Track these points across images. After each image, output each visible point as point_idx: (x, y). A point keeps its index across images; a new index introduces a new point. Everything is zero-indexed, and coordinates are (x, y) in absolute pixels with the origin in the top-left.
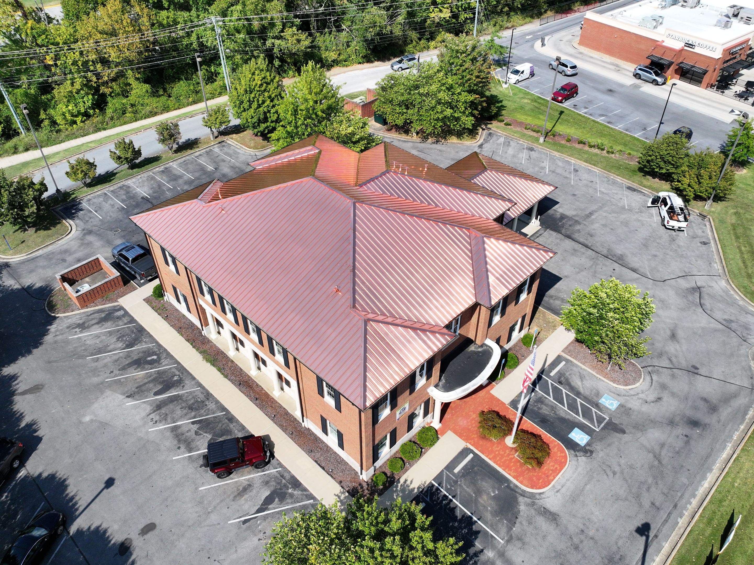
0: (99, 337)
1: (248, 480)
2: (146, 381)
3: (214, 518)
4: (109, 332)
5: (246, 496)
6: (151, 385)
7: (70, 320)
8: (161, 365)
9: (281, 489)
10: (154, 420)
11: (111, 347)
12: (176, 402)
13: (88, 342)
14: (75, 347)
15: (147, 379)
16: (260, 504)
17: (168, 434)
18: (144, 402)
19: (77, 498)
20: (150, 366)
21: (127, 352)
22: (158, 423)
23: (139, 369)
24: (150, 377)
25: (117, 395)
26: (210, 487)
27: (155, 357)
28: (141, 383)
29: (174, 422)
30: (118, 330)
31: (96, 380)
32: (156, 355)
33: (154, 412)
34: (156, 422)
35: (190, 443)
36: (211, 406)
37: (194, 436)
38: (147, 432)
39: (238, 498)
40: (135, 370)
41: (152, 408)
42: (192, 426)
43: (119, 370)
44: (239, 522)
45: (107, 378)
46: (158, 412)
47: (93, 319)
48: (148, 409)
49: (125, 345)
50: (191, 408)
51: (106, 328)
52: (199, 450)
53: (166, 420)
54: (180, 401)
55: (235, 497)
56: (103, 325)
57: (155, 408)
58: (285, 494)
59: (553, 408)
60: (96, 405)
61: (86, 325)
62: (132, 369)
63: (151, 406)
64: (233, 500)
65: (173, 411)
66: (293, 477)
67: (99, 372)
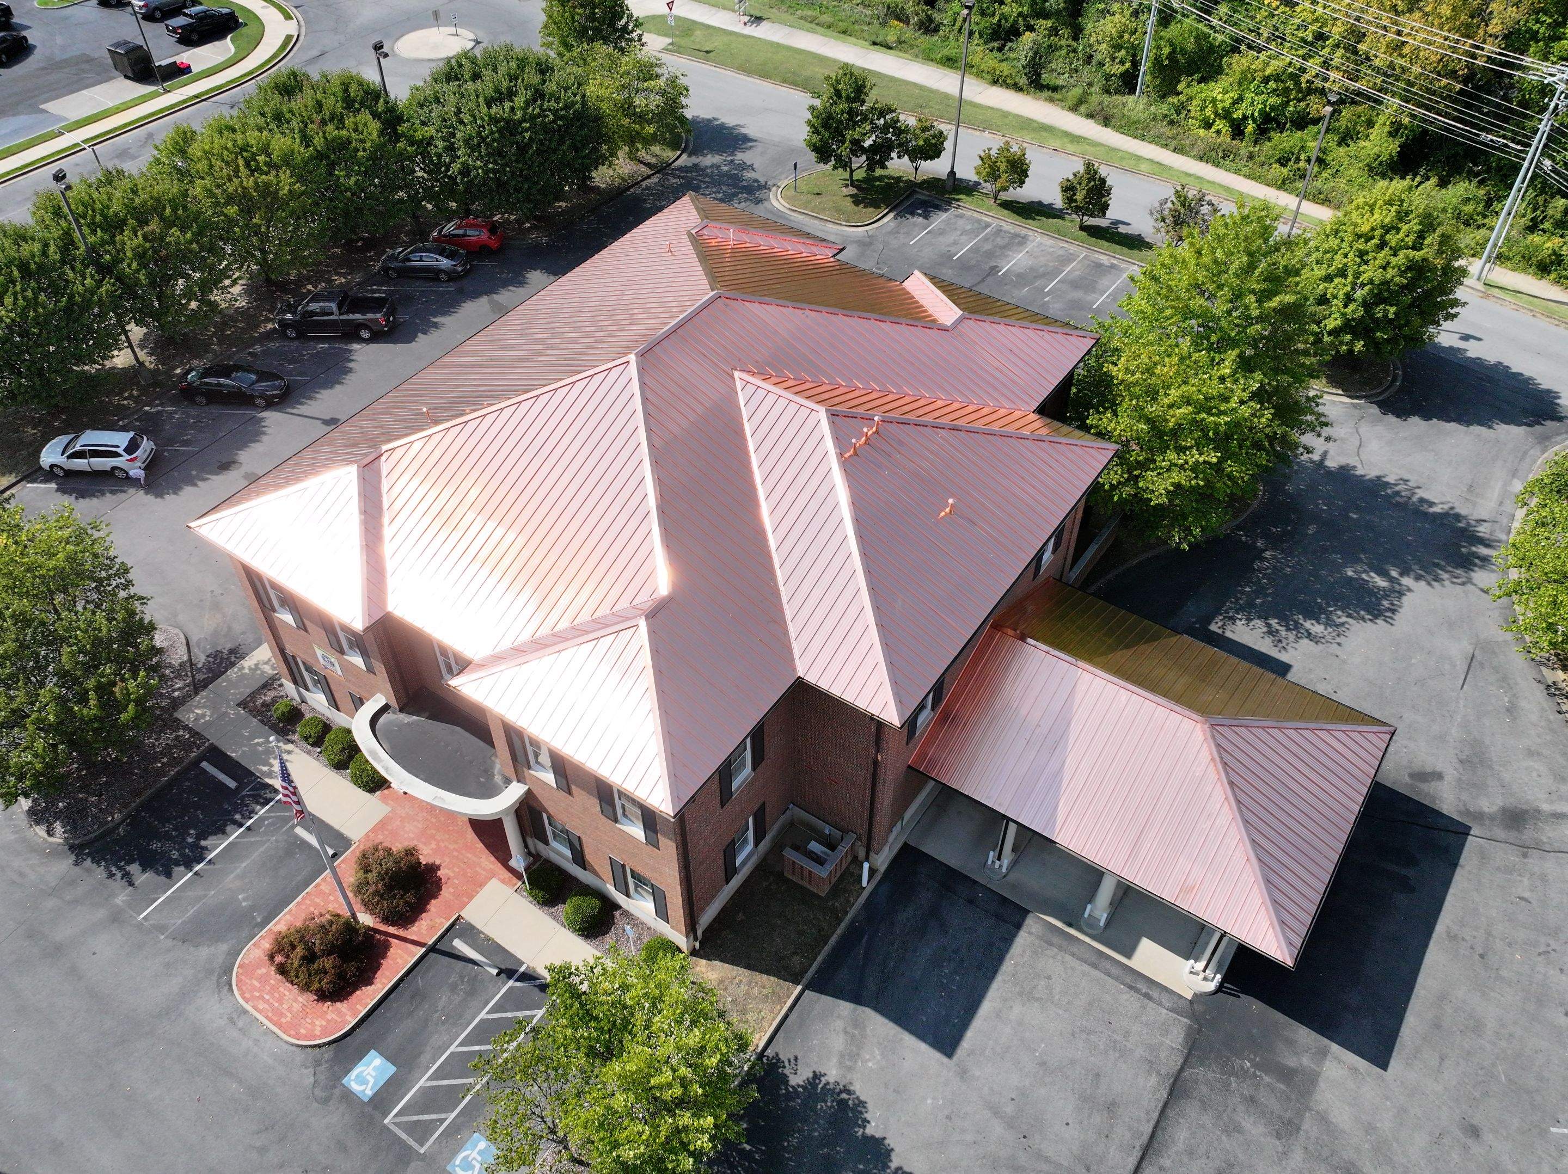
19: (311, 402)
59: (456, 1018)
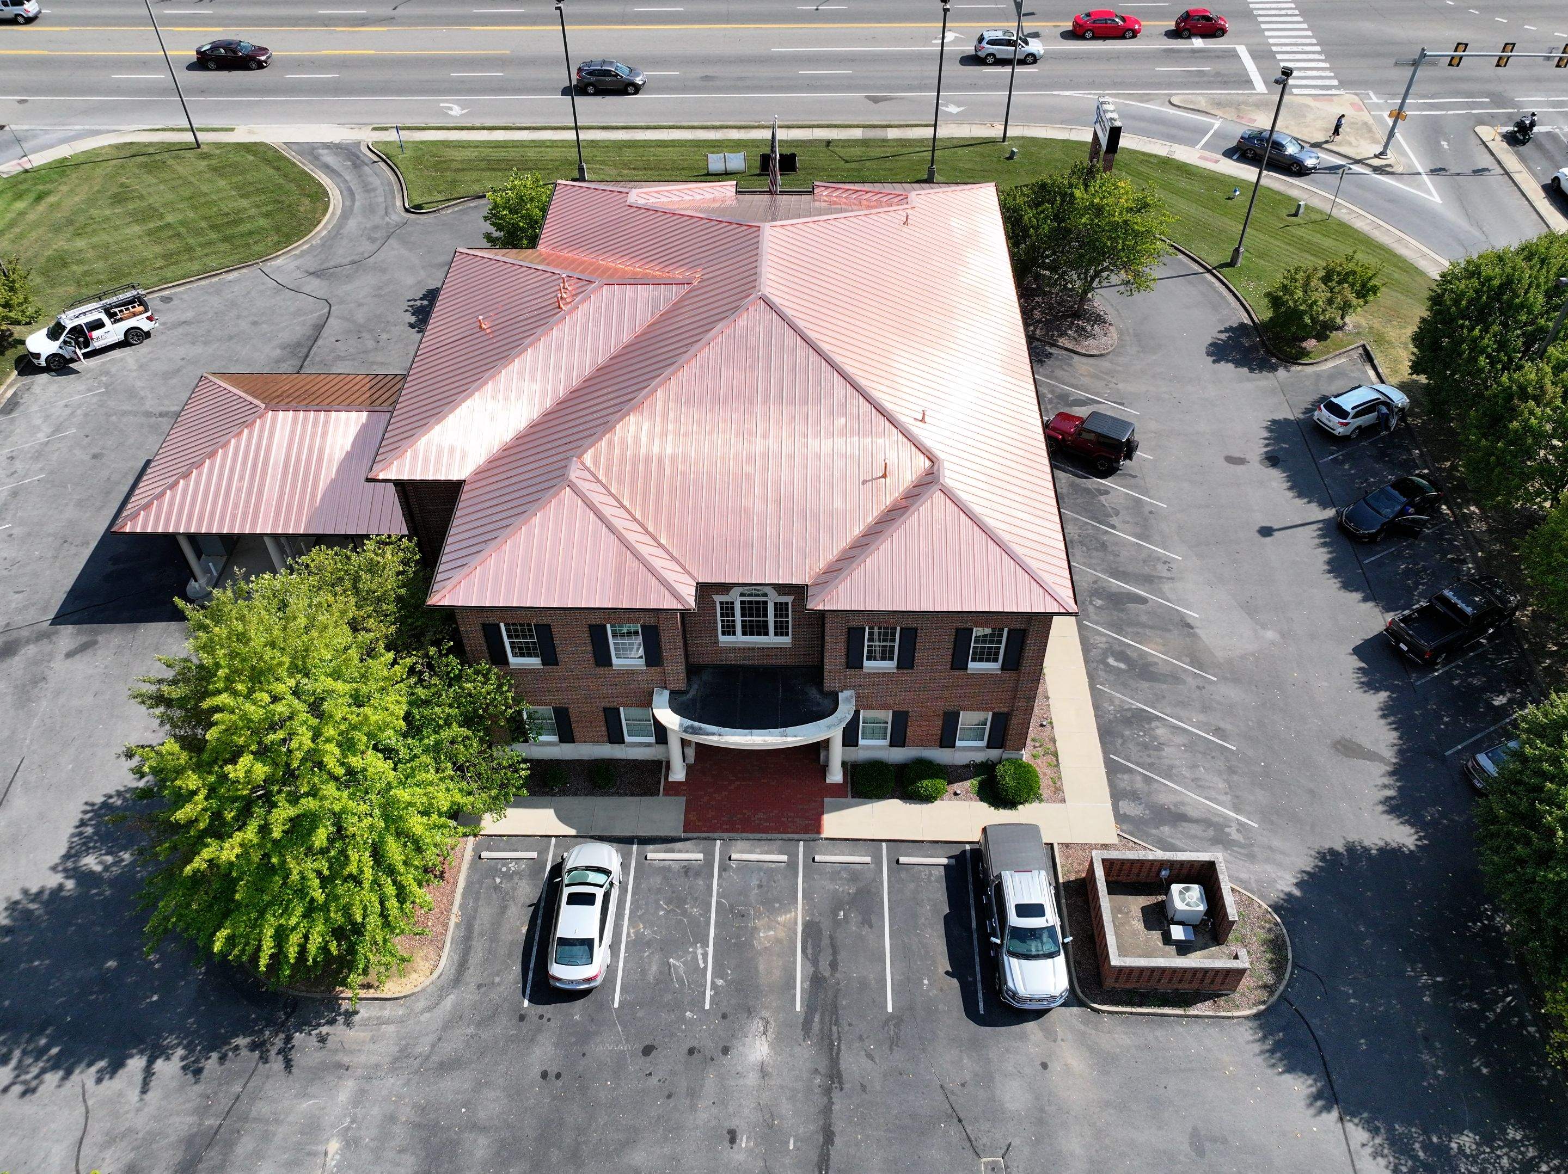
0: (1195, 780)
2: (1147, 631)
4: (1169, 776)
6: (1144, 618)
7: (1243, 877)
8: (1110, 640)
9: (1059, 402)
10: (1166, 567)
11: (1180, 739)
12: (1121, 569)
13: (1222, 785)
14: (1251, 792)
15: (1145, 634)
17: (1156, 538)
18: (1168, 601)
19: (1317, 541)
20: (1129, 652)
21: (1154, 708)
22: (1164, 559)
23: (1150, 659)
24: (1138, 633)
25: (1207, 641)
27: (1111, 661)
28: (1158, 632)
29: (1139, 545)
31: (1232, 693)
32: (1108, 665)
33: (1161, 577)
34: (1165, 562)
35: (1134, 510)
37: (1122, 512)
38: (1184, 557)
40: (1156, 664)
42: (1117, 525)
43: (1184, 682)
45: (1212, 682)
46: (1154, 573)
49: (1154, 724)
50: (1103, 546)
51: (1173, 791)
52: (1127, 494)
54: (1113, 566)
56: (1175, 805)
57: (1156, 581)
61: (1211, 832)
62: (1163, 669)
63: (1160, 589)
65: (1133, 560)
67: (1221, 704)
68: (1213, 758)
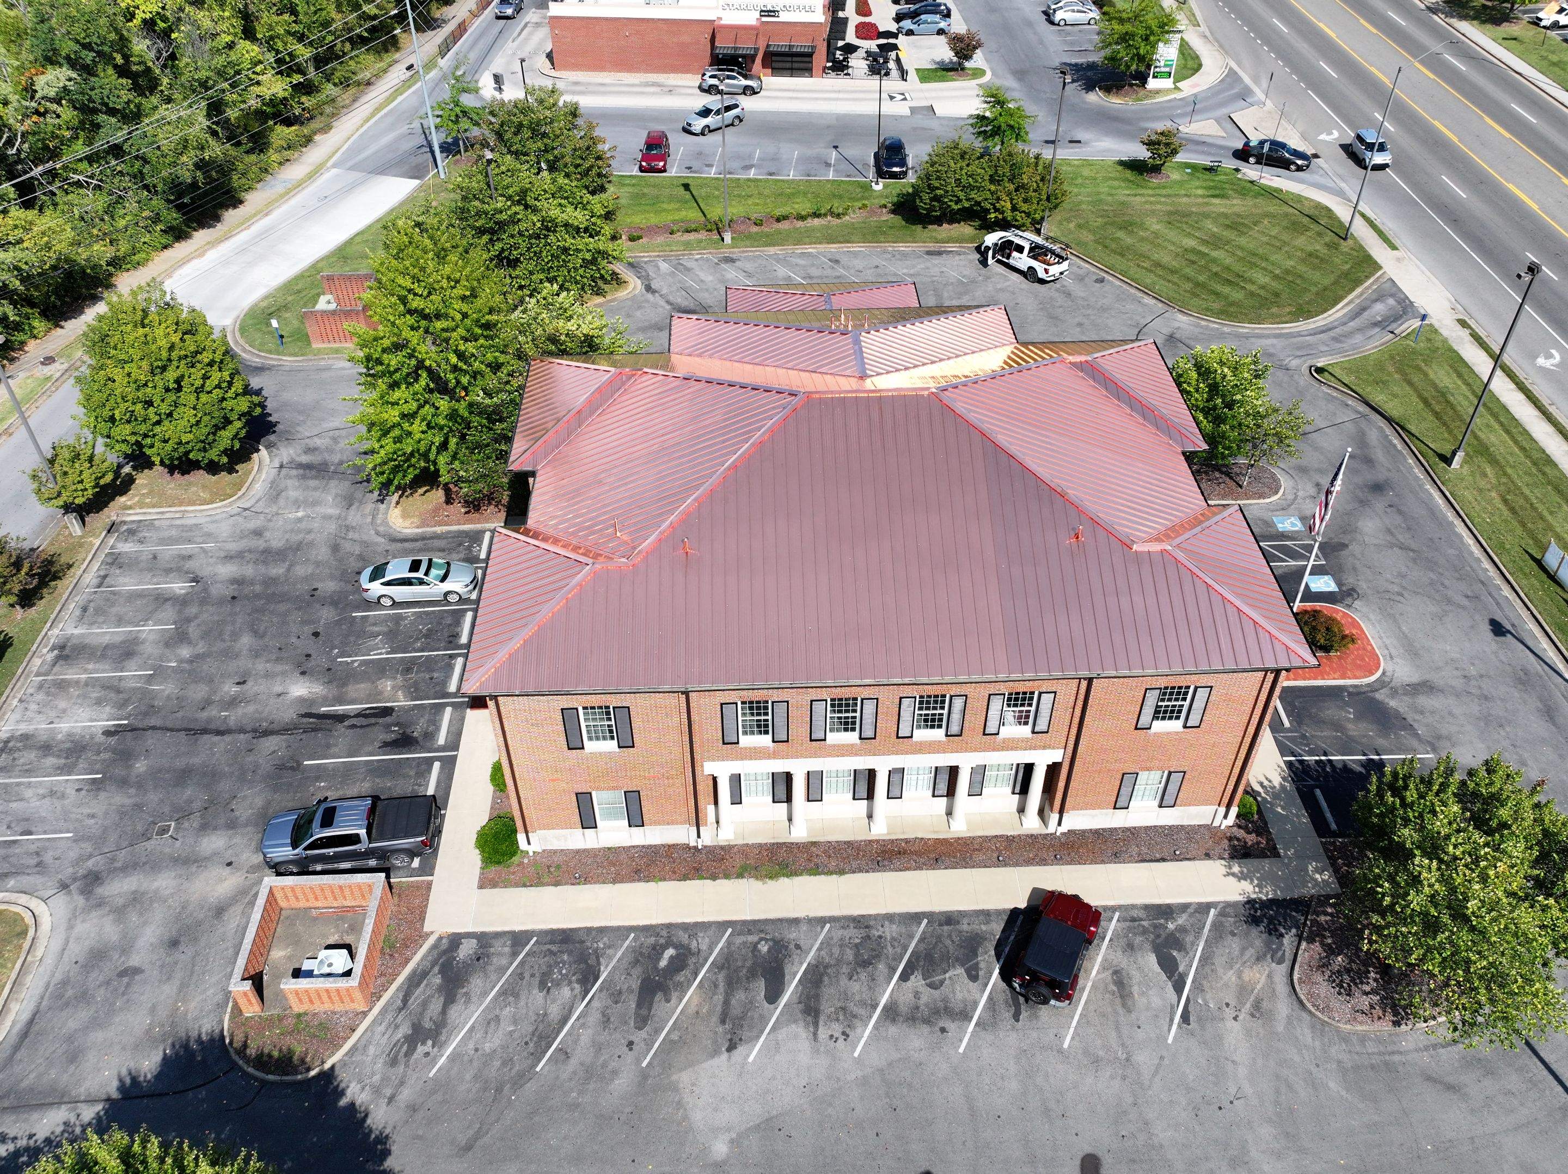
0: (497, 1019)
1: (1103, 968)
2: (719, 998)
3: (1144, 1059)
4: (503, 993)
5: (1135, 989)
6: (740, 996)
7: (372, 1050)
8: (703, 954)
9: (1158, 936)
10: (836, 1035)
11: (555, 1011)
12: (826, 979)
13: (488, 1047)
14: (475, 1077)
15: (714, 994)
16: (1165, 978)
17: (893, 1030)
18: (774, 1029)
20: (686, 972)
21: (601, 989)
22: (851, 1034)
23: (675, 995)
24: (716, 986)
25: (707, 1065)
26: (1072, 1030)
27: (670, 952)
28: (719, 1009)
29: (874, 1007)
30: (519, 975)
31: (622, 1083)
32: (664, 947)
33: (816, 1024)
35: (946, 1008)
36: (890, 931)
37: (936, 993)
38: (859, 1061)
39: (1130, 1003)
40: (668, 1001)
41: (802, 1024)
42: (909, 984)
43: (640, 1029)
44: (1179, 1026)
45: (638, 1061)
46: (822, 1019)
47: (425, 1004)
48: (800, 1031)
49: (577, 986)
50: (865, 964)
51: (485, 994)
52: (976, 1004)
53: (855, 1016)
54: (829, 971)
55: (1124, 1005)
56: (466, 994)
57: (809, 1019)
58: (1172, 934)
60: (697, 1117)
61: (427, 1024)
62: (659, 1006)
63: (795, 1021)
64: (1129, 1011)
65: (846, 996)
66: (1147, 907)
67: (604, 1066)
68: (526, 1043)
